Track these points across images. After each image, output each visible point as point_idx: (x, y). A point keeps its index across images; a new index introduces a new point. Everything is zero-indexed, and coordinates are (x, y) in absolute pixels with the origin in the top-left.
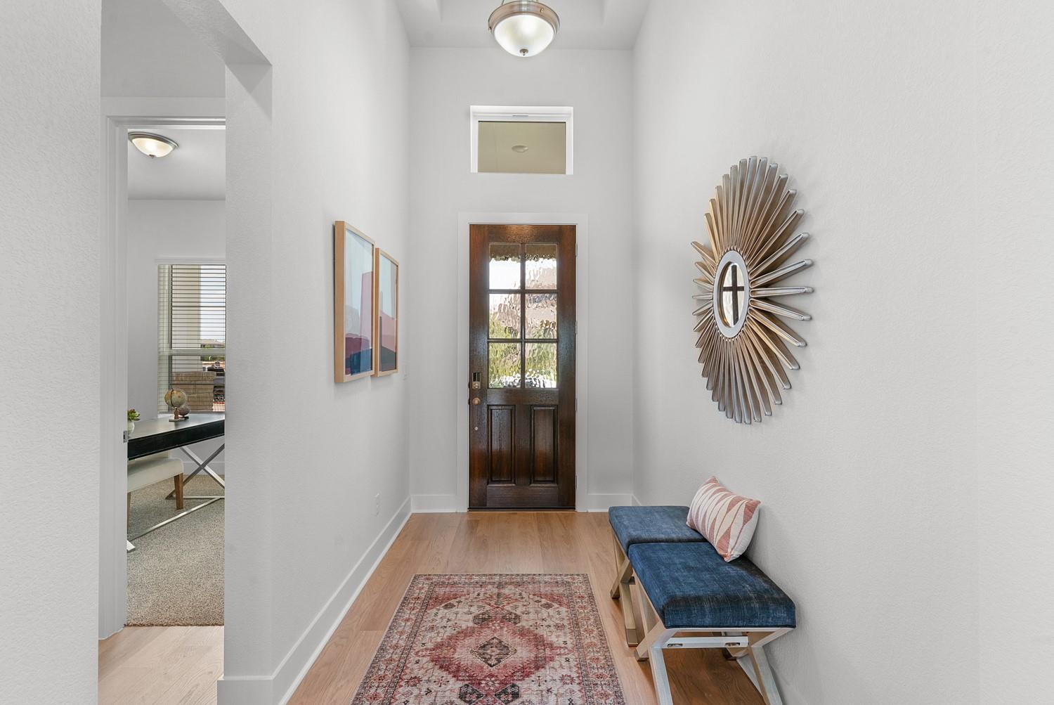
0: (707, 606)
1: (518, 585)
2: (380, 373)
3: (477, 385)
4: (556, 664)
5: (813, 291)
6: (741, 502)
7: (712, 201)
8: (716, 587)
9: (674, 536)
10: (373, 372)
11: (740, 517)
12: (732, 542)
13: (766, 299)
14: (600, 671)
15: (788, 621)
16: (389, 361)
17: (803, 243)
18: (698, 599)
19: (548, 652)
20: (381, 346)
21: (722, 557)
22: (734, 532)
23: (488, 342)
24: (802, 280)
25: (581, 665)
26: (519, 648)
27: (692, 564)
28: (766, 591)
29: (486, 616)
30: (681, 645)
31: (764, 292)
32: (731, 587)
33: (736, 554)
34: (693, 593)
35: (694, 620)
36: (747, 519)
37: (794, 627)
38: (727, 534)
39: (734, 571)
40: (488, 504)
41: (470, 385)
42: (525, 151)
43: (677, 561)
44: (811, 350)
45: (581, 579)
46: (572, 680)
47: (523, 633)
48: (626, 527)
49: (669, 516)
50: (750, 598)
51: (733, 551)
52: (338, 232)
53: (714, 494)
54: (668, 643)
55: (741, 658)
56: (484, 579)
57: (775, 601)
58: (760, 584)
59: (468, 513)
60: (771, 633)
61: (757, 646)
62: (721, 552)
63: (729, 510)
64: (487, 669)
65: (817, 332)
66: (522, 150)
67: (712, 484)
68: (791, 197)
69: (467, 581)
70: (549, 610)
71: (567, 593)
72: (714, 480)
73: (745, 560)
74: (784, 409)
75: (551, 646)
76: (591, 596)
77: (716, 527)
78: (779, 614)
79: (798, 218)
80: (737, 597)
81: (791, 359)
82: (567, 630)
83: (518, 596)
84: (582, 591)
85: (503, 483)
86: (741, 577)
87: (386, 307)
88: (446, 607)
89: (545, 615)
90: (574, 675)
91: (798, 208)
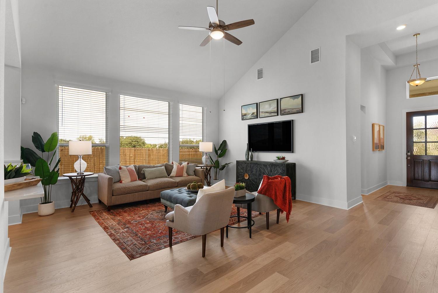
2: (380, 150)
3: (409, 154)
10: (379, 150)
16: (383, 147)
20: (381, 145)
23: (413, 143)
41: (407, 154)
52: (373, 125)
59: (406, 187)
85: (419, 180)
87: (382, 136)
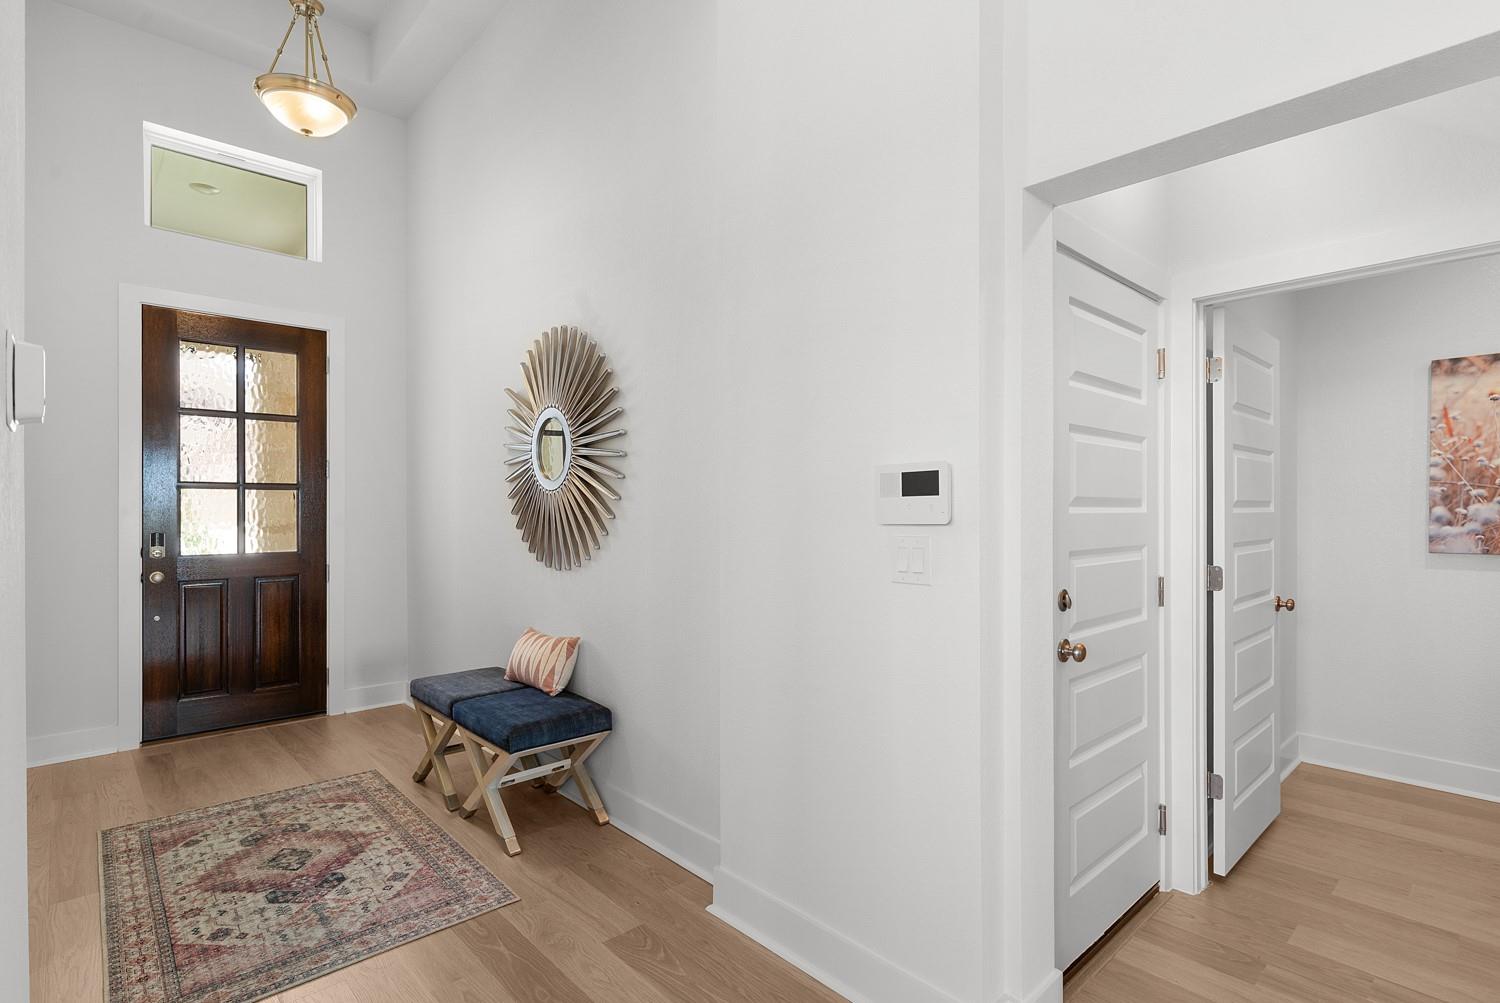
0: (544, 727)
1: (284, 800)
3: (157, 552)
4: (377, 845)
5: (626, 455)
6: (561, 644)
7: (530, 352)
8: (549, 712)
9: (496, 689)
11: (564, 654)
12: (556, 678)
13: (585, 457)
14: (428, 836)
15: (607, 725)
17: (618, 415)
18: (538, 723)
19: (361, 840)
21: (547, 694)
22: (558, 669)
23: (179, 488)
24: (615, 445)
25: (404, 839)
26: (322, 848)
27: (523, 703)
28: (590, 707)
29: (259, 836)
30: (514, 780)
31: (584, 451)
32: (563, 710)
33: (560, 688)
34: (531, 720)
35: (534, 741)
36: (569, 654)
37: (611, 729)
38: (552, 671)
39: (560, 700)
40: (178, 729)
41: (143, 553)
42: (213, 194)
43: (509, 704)
44: (624, 502)
45: (370, 775)
46: (401, 851)
47: (318, 835)
48: (442, 692)
49: (484, 676)
50: (578, 714)
51: (558, 687)
53: (535, 641)
54: (502, 781)
55: (561, 787)
56: (228, 807)
57: (597, 712)
58: (583, 704)
59: (141, 750)
60: (593, 740)
61: (579, 763)
62: (546, 690)
63: (553, 650)
64: (290, 874)
65: (627, 488)
66: (207, 192)
67: (530, 634)
68: (609, 375)
69: (201, 815)
70: (344, 809)
71: (358, 791)
72: (532, 630)
73: (567, 692)
74: (602, 552)
75: (363, 835)
76: (390, 786)
77: (541, 668)
78: (600, 721)
79: (614, 394)
80: (568, 715)
81: (609, 510)
82: (374, 818)
83: (290, 810)
84: (377, 784)
85: (207, 695)
86: (568, 702)
88: (187, 845)
89: (341, 815)
90: (402, 846)
91: (613, 385)
